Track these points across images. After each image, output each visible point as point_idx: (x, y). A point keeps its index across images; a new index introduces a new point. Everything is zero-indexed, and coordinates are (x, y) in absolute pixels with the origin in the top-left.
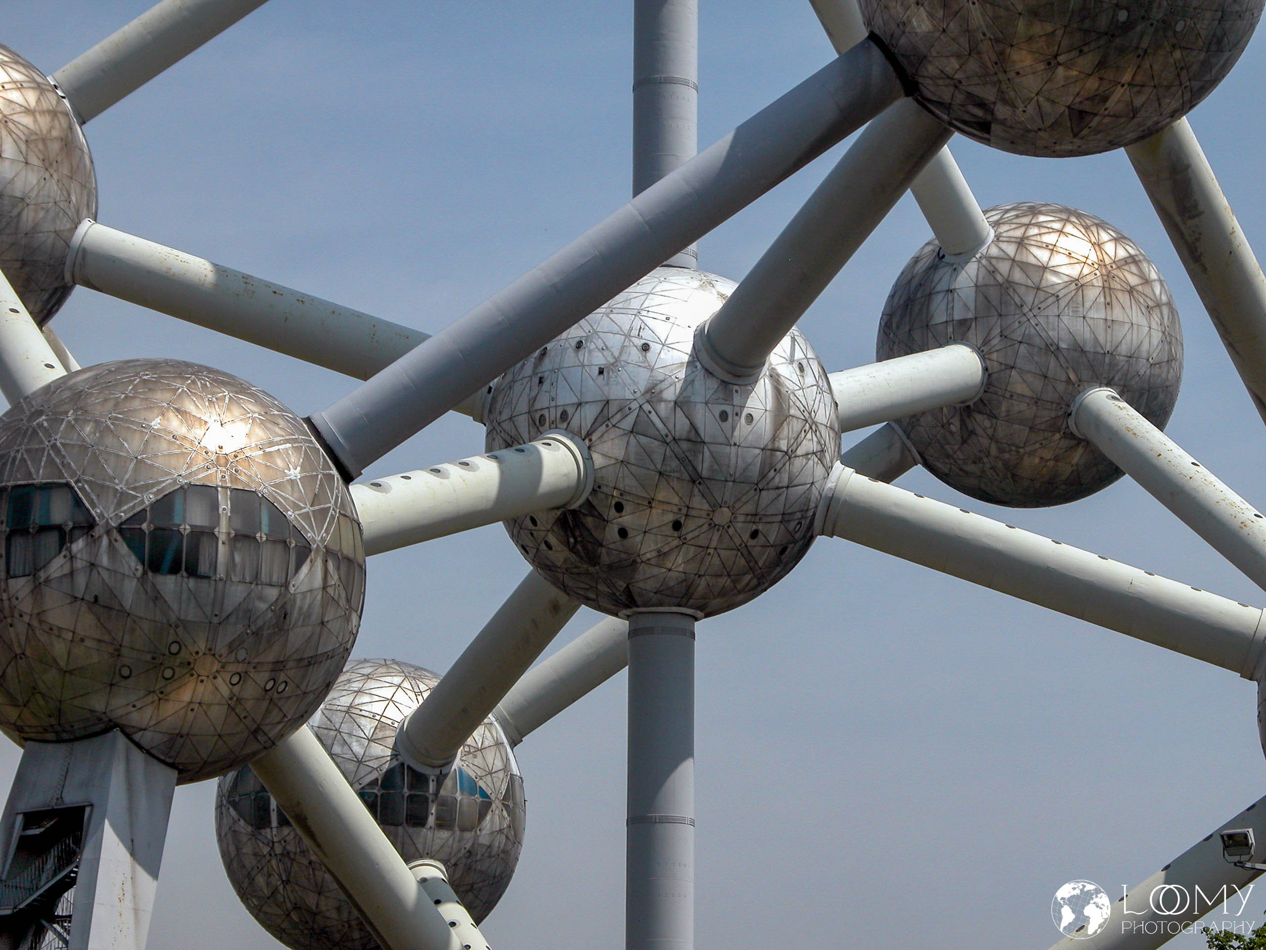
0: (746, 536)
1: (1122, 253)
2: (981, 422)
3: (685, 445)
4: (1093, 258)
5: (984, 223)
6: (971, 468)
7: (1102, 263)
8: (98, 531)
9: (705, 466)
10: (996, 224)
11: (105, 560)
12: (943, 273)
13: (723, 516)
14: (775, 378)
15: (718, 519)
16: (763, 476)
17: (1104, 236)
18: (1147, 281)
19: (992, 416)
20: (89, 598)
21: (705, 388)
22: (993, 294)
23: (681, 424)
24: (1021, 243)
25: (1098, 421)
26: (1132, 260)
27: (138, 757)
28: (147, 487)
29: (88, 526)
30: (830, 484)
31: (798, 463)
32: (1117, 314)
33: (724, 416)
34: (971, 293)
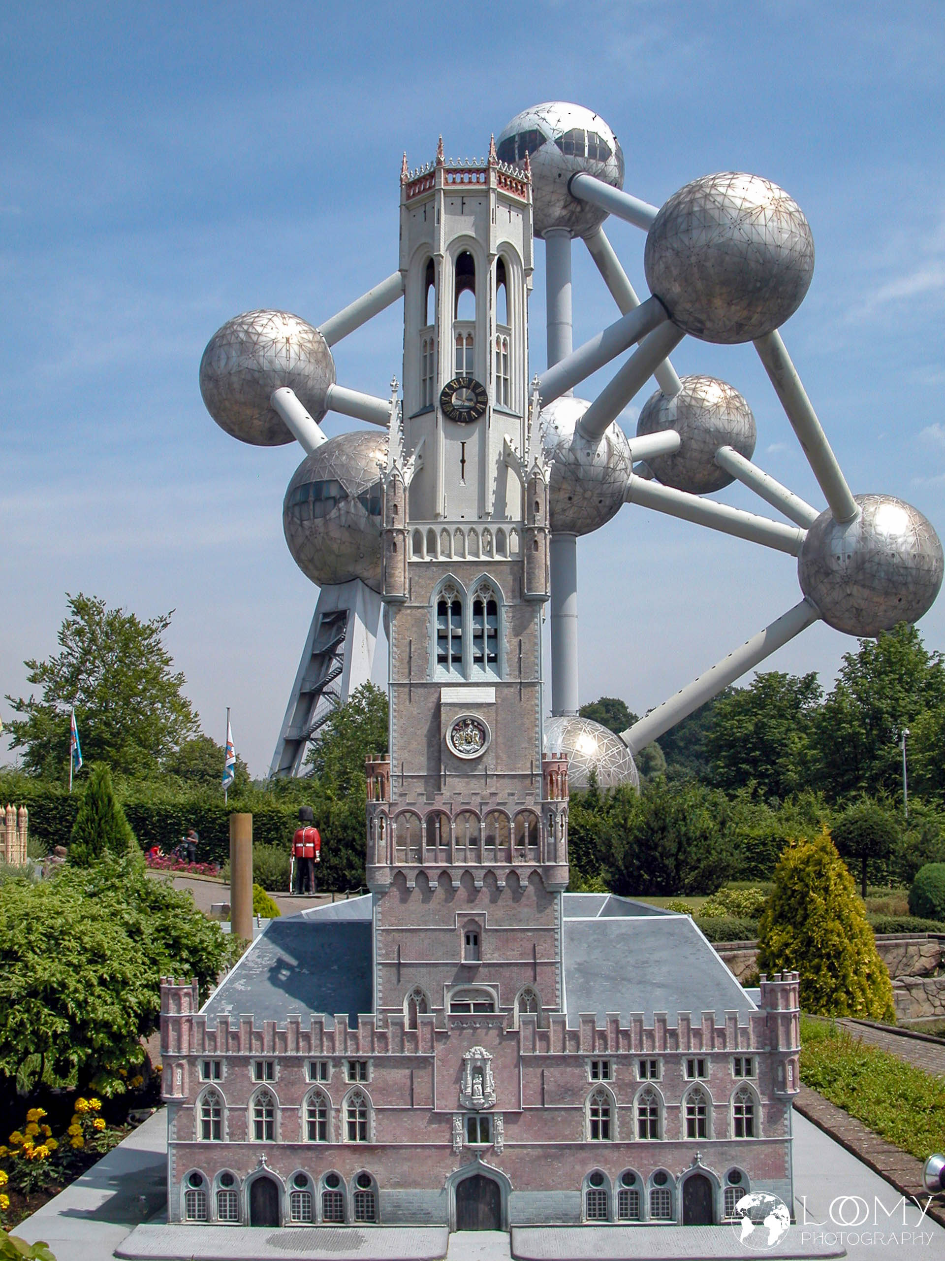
0: (597, 502)
1: (733, 394)
2: (680, 460)
3: (573, 466)
4: (722, 396)
5: (679, 382)
6: (675, 479)
7: (726, 398)
8: (350, 499)
9: (581, 476)
10: (684, 383)
11: (353, 510)
12: (664, 402)
13: (588, 494)
14: (608, 439)
15: (586, 496)
16: (604, 478)
17: (726, 387)
18: (743, 405)
19: (684, 458)
20: (347, 526)
21: (581, 443)
22: (684, 410)
23: (572, 458)
24: (694, 390)
25: (726, 459)
26: (737, 396)
27: (367, 590)
28: (369, 480)
29: (345, 497)
30: (629, 482)
31: (617, 473)
32: (732, 417)
33: (588, 454)
34: (675, 409)
